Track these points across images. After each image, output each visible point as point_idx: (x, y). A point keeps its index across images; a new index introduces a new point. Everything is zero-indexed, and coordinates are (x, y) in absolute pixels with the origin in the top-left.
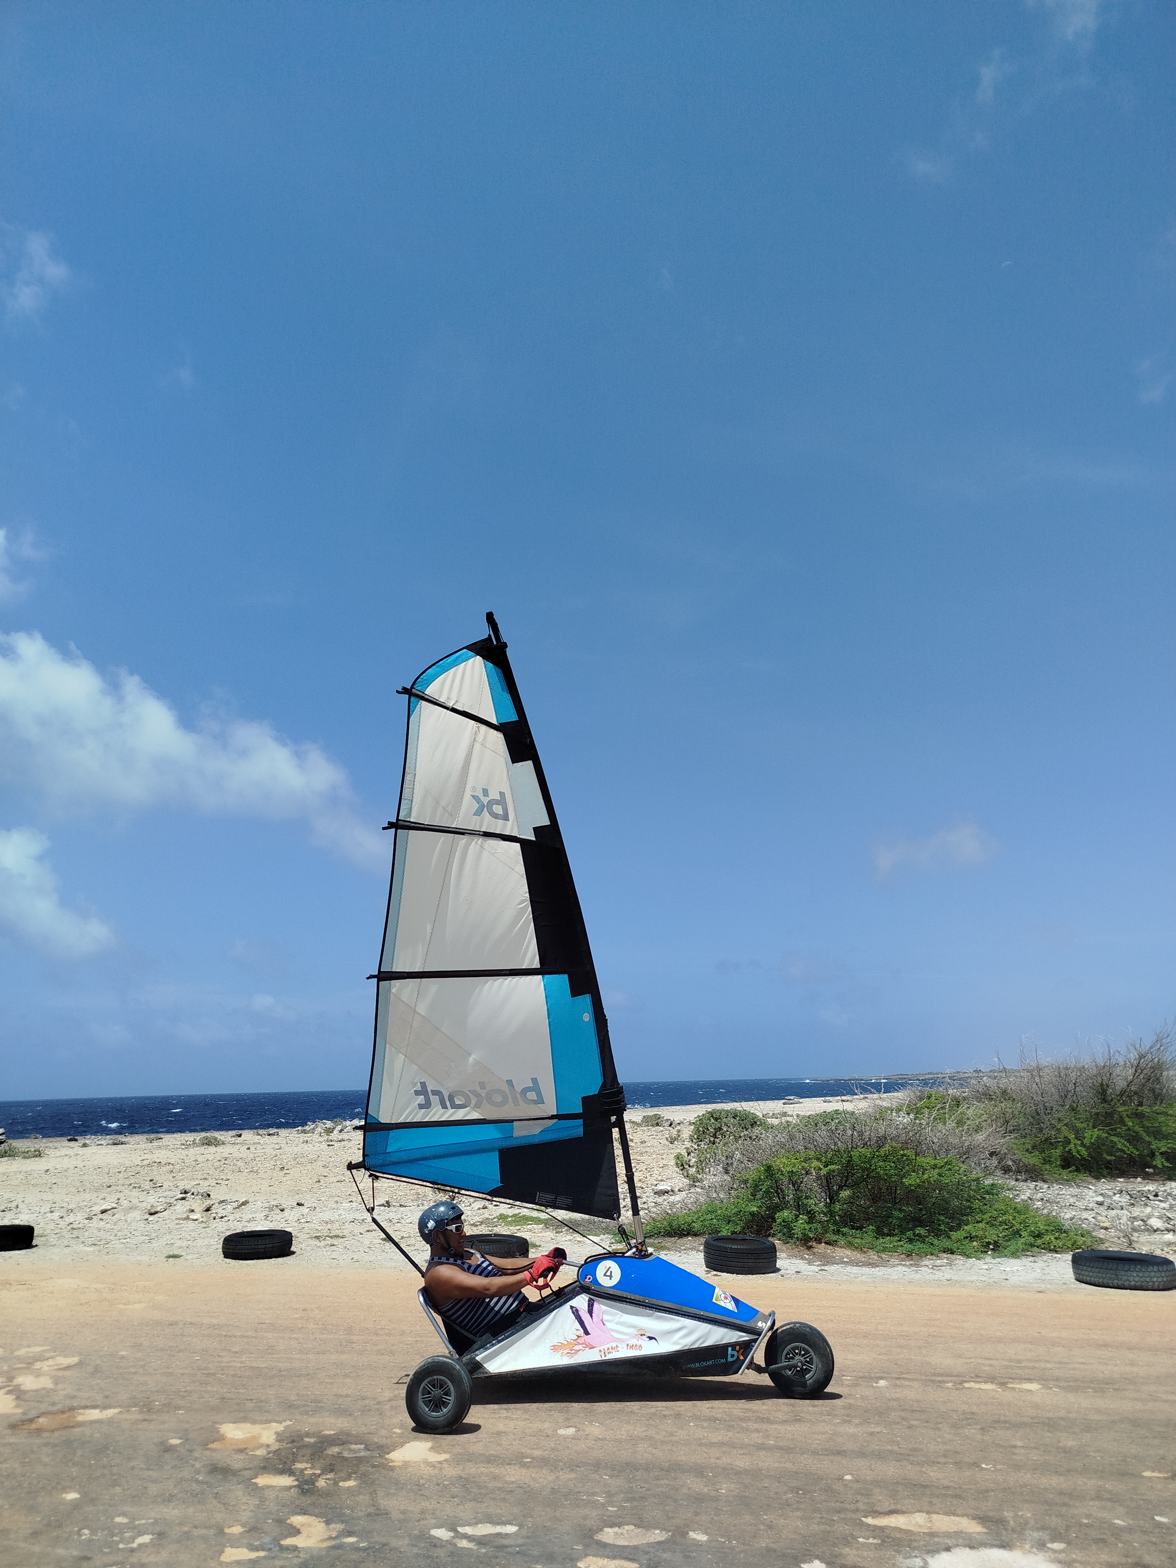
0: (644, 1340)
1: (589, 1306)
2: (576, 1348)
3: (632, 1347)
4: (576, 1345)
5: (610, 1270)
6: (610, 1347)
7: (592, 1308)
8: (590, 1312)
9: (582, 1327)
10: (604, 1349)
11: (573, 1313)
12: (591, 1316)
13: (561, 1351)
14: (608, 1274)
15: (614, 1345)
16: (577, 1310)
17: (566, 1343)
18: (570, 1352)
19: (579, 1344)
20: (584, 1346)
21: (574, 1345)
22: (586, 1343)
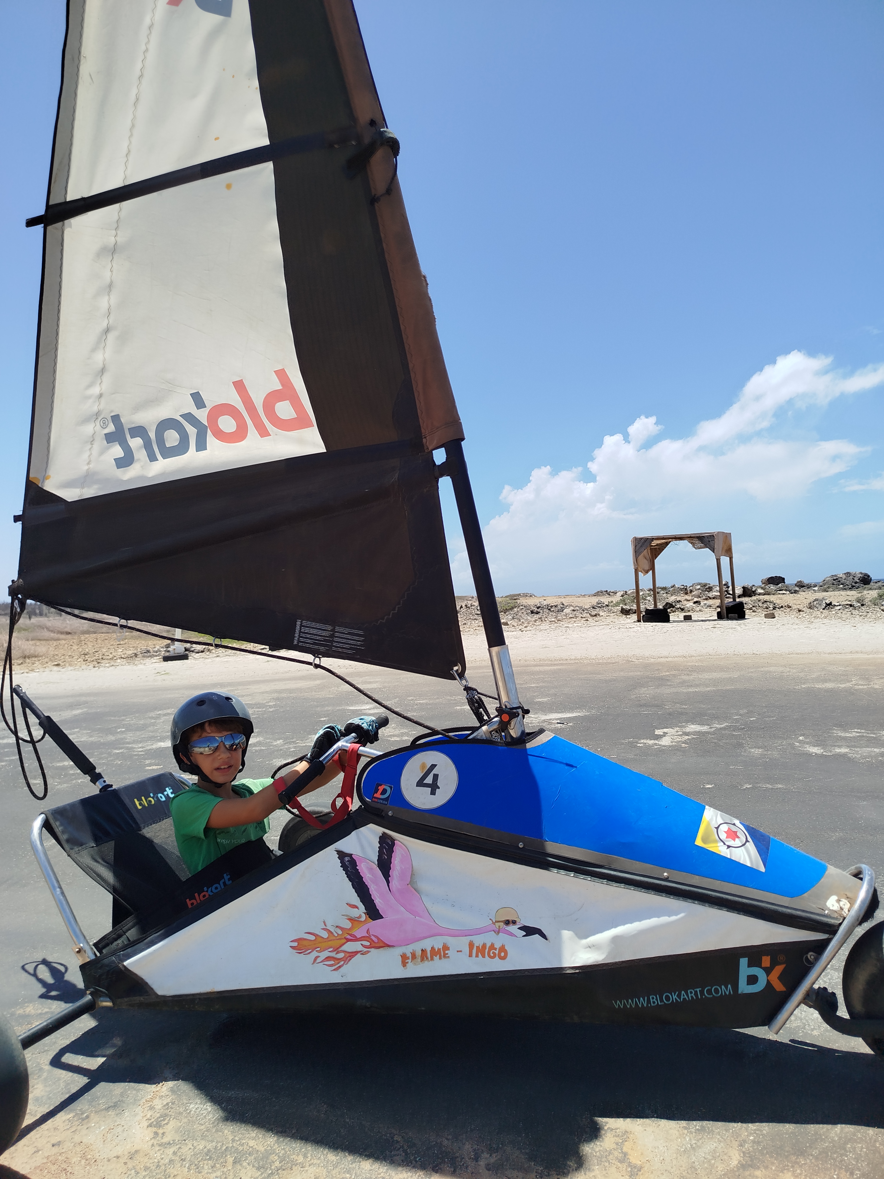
0: (511, 934)
1: (381, 853)
2: (350, 947)
3: (482, 951)
4: (348, 940)
5: (434, 772)
6: (429, 950)
7: (389, 856)
8: (385, 866)
9: (363, 901)
10: (414, 953)
11: (344, 866)
12: (387, 876)
13: (315, 954)
14: (428, 781)
15: (437, 943)
16: (353, 861)
17: (325, 935)
18: (333, 954)
19: (356, 940)
20: (368, 944)
21: (345, 941)
22: (373, 937)
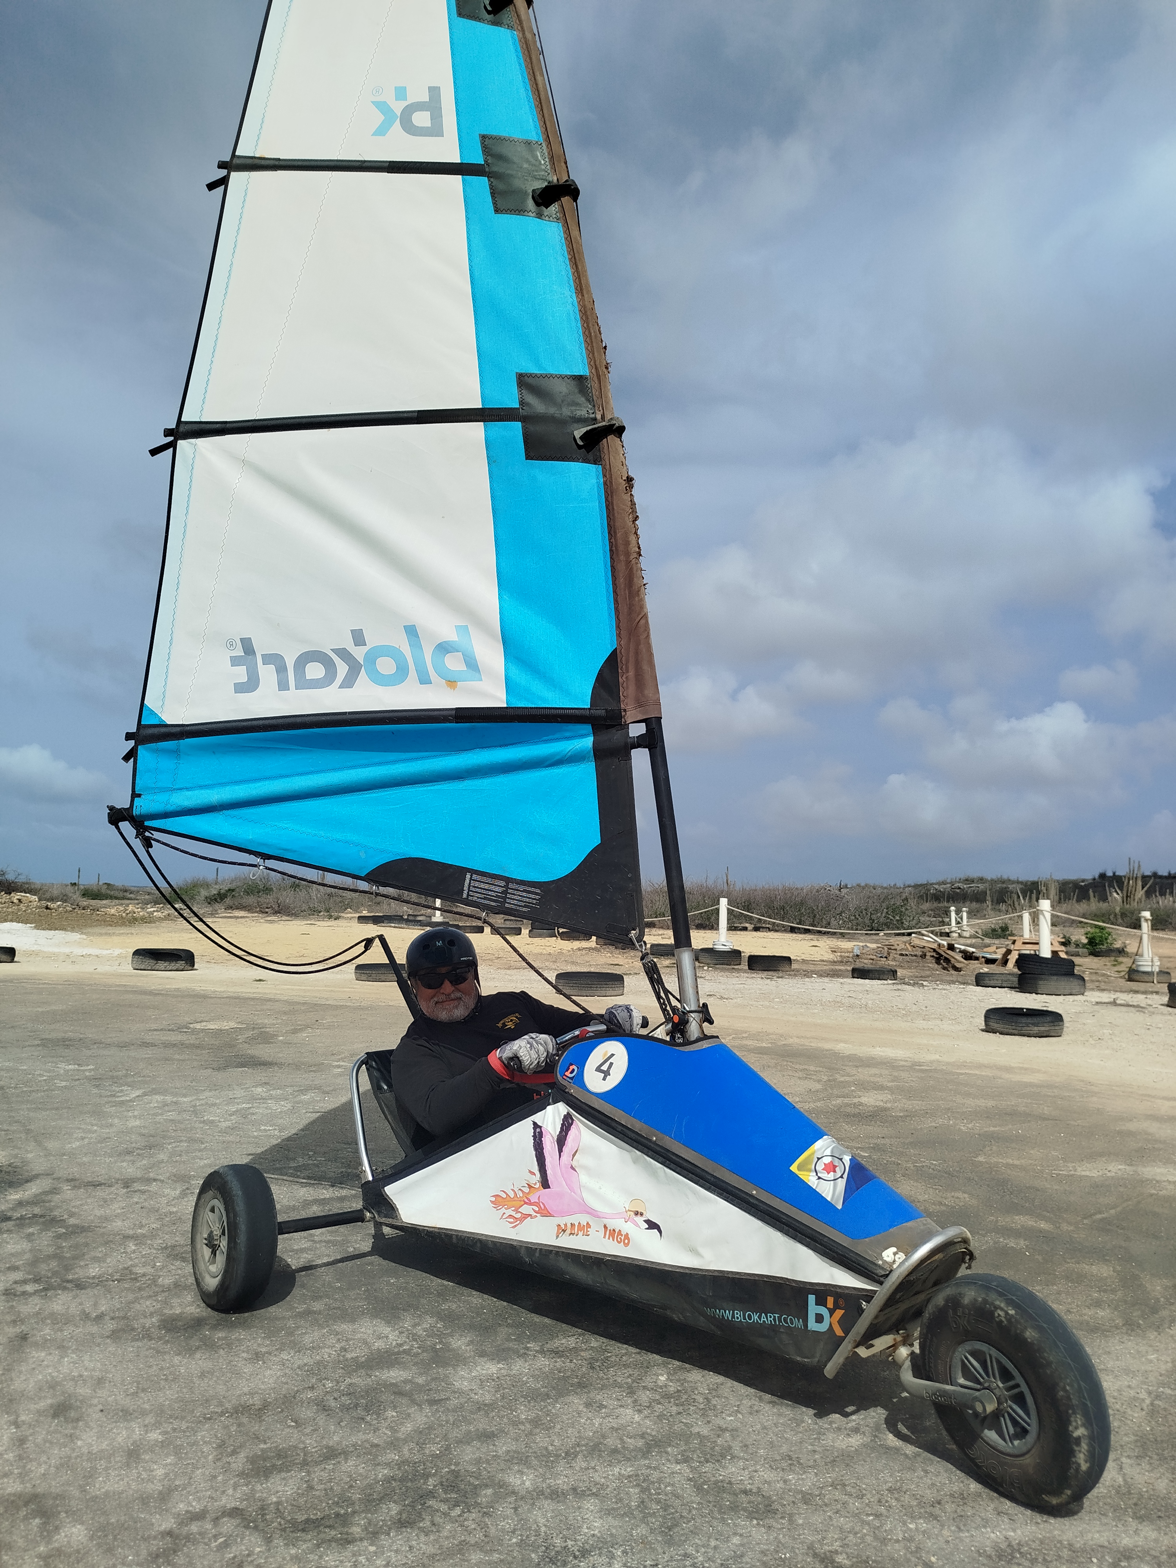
0: (637, 1225)
1: (562, 1128)
2: (526, 1209)
3: (613, 1234)
4: (526, 1203)
5: (610, 1061)
6: (577, 1224)
7: (566, 1134)
8: (561, 1141)
9: (540, 1171)
10: (566, 1225)
11: (534, 1136)
12: (560, 1151)
13: (503, 1210)
14: (604, 1068)
15: (583, 1219)
16: (541, 1134)
17: (512, 1195)
18: (513, 1214)
19: (530, 1204)
20: (537, 1209)
21: (523, 1203)
22: (541, 1204)
